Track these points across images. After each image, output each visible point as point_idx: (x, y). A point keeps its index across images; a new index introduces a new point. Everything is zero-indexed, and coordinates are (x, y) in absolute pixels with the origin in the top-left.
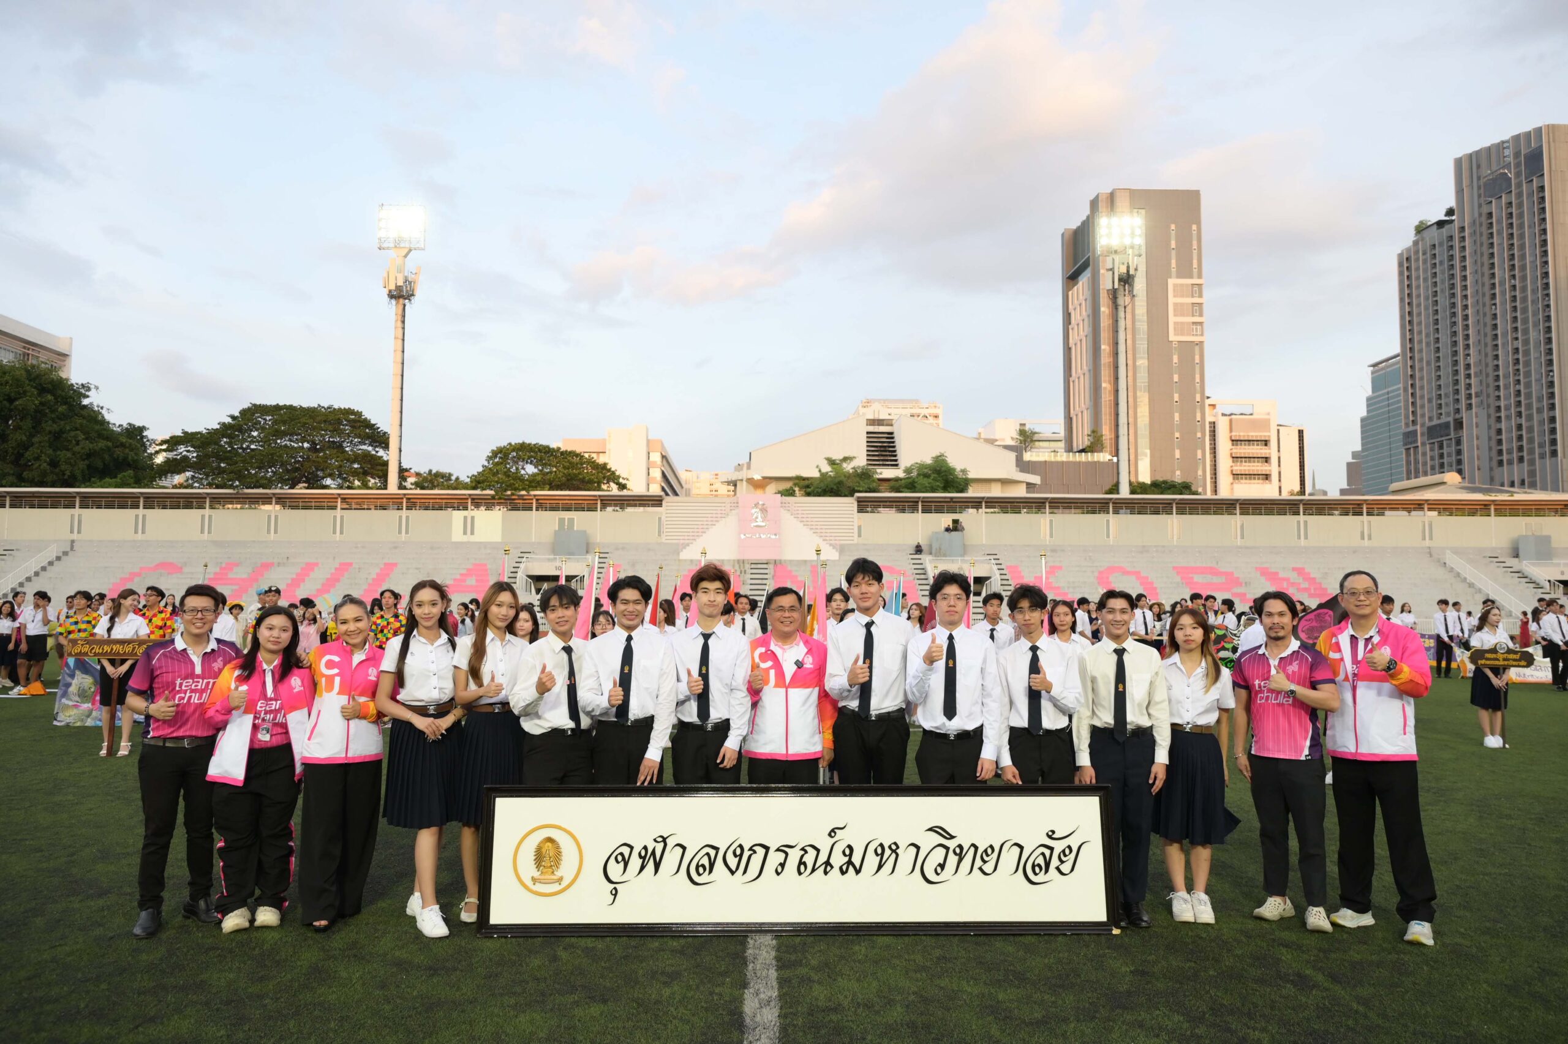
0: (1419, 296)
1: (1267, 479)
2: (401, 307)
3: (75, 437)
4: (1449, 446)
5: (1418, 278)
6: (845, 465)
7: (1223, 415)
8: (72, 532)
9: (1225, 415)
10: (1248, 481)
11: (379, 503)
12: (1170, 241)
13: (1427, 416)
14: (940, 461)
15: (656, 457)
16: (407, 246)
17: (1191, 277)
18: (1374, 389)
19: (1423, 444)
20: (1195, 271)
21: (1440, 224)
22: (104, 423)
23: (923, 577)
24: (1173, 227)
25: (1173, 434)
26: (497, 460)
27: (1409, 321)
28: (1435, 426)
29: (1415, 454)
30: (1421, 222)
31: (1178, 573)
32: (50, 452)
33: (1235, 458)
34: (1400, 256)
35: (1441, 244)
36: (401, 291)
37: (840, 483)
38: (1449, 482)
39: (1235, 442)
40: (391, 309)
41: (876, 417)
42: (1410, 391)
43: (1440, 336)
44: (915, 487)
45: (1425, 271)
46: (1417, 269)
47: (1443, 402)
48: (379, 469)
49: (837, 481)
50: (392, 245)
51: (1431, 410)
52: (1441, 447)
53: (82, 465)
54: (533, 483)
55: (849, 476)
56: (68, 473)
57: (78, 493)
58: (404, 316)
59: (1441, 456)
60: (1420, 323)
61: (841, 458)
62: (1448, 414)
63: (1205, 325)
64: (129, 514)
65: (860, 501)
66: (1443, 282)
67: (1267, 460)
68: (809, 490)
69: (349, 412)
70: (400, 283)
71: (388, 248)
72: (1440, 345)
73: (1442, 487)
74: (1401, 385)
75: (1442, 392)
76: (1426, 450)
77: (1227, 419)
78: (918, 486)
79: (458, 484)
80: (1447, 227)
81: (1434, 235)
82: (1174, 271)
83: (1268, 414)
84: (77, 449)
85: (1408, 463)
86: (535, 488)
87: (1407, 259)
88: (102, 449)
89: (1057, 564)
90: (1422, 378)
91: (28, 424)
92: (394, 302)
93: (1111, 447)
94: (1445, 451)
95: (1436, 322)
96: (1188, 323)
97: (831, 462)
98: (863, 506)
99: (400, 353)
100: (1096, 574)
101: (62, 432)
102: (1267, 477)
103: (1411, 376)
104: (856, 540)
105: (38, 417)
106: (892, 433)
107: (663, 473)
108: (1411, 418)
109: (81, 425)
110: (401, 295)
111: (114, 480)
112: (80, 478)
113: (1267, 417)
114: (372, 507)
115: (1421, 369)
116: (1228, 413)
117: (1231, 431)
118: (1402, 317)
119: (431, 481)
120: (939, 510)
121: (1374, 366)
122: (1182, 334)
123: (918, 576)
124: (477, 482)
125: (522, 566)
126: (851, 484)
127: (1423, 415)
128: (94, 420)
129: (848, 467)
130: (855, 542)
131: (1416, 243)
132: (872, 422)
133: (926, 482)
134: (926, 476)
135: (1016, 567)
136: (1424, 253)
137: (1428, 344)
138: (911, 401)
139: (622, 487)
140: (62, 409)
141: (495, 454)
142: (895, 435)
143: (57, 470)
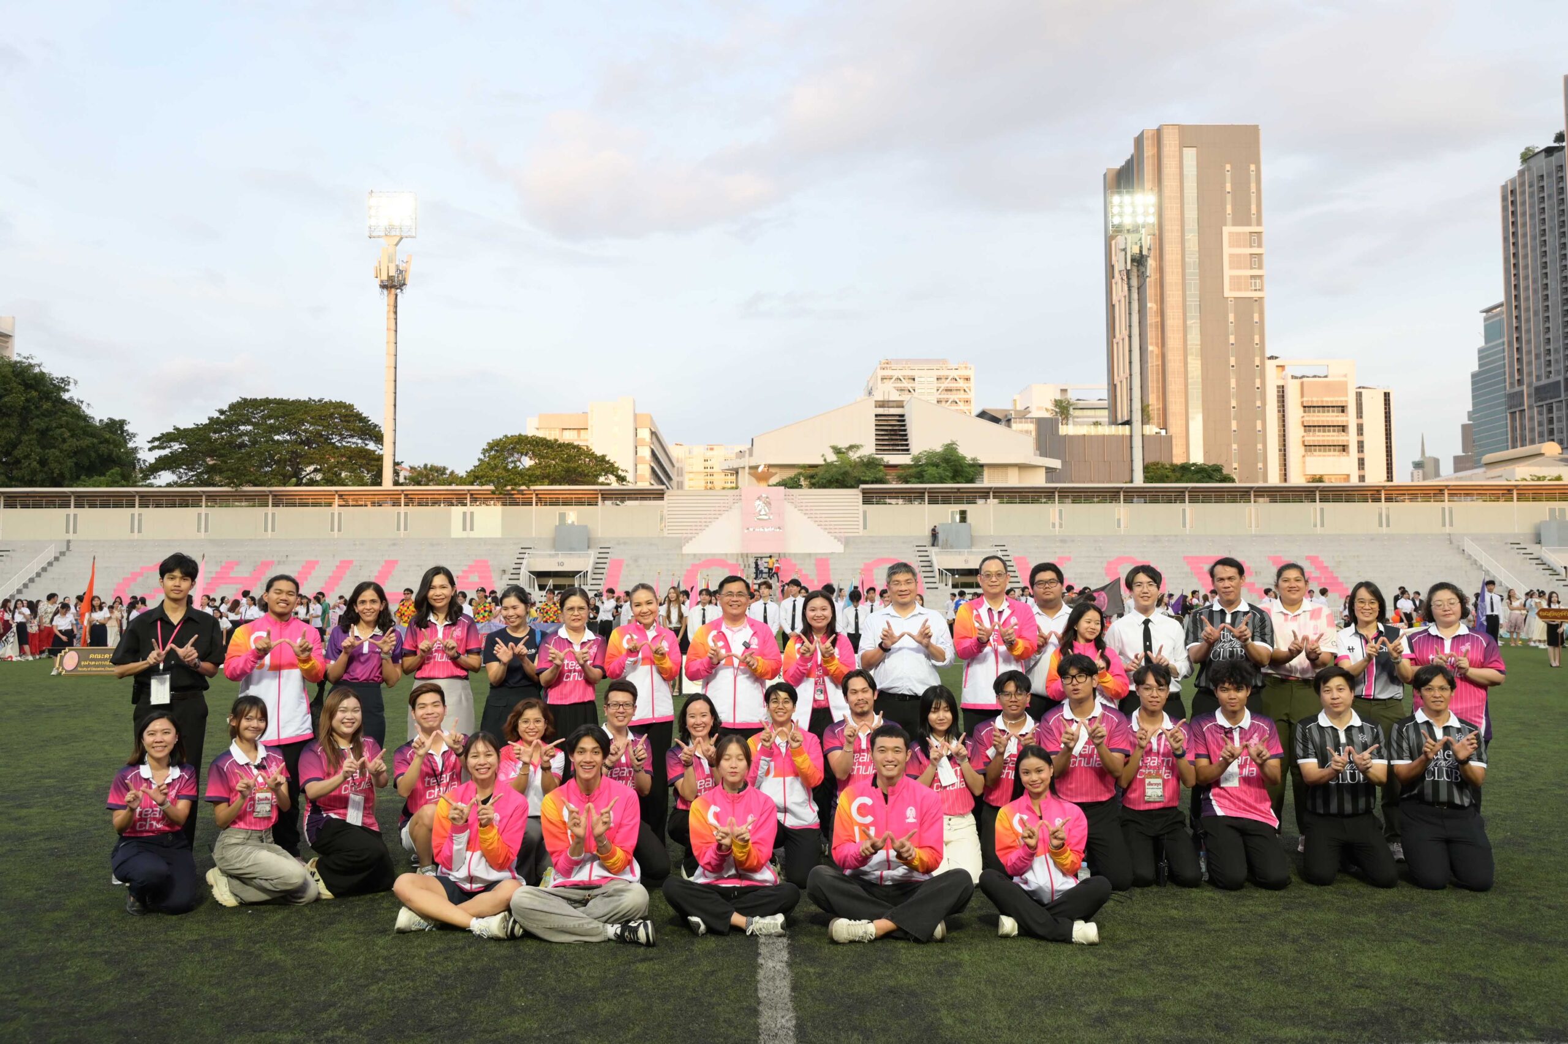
0: (1525, 235)
1: (1344, 450)
2: (393, 297)
3: (61, 434)
4: (1559, 409)
5: (1524, 214)
6: (851, 454)
7: (1293, 377)
8: (67, 532)
9: (1296, 378)
10: (1322, 453)
11: (376, 499)
12: (1225, 183)
13: (1535, 375)
14: (950, 449)
15: (645, 434)
16: (398, 233)
17: (1249, 224)
18: (1488, 339)
19: (1530, 407)
20: (1254, 217)
21: (1549, 151)
22: (85, 418)
23: (928, 569)
24: (1228, 167)
25: (1229, 402)
26: (493, 453)
27: (1514, 265)
28: (1544, 387)
29: (1522, 418)
30: (1528, 149)
31: (1189, 563)
32: (39, 450)
33: (1307, 427)
34: (1504, 187)
35: (1550, 175)
36: (393, 281)
37: (846, 473)
38: (1547, 454)
39: (1306, 408)
40: (383, 299)
41: (886, 398)
42: (1515, 345)
43: (1549, 281)
44: (922, 476)
45: (1532, 206)
46: (1523, 203)
47: (1552, 358)
48: (374, 463)
49: (843, 470)
50: (382, 234)
51: (1538, 368)
52: (1550, 410)
53: (70, 463)
54: (530, 477)
55: (855, 465)
56: (57, 471)
57: (73, 492)
58: (396, 307)
59: (1551, 421)
60: (1526, 267)
61: (847, 446)
62: (1558, 372)
63: (1265, 279)
64: (124, 513)
65: (865, 492)
66: (1552, 218)
67: (1344, 428)
68: (813, 481)
69: (340, 405)
70: (392, 273)
71: (379, 237)
72: (1549, 292)
73: (1539, 459)
74: (1505, 339)
75: (1551, 347)
76: (1534, 415)
77: (1298, 381)
78: (927, 476)
79: (454, 479)
80: (1556, 155)
81: (1542, 161)
82: (1229, 218)
83: (1345, 376)
84: (65, 446)
85: (1514, 429)
86: (534, 483)
87: (1512, 192)
88: (88, 447)
89: (1067, 555)
90: (1528, 331)
91: (15, 421)
92: (385, 291)
93: (1159, 418)
94: (1555, 415)
95: (1545, 265)
96: (1246, 277)
97: (837, 451)
98: (868, 498)
99: (393, 345)
100: (1105, 565)
101: (48, 429)
102: (1344, 448)
103: (1517, 328)
104: (861, 532)
105: (25, 414)
106: (903, 416)
107: (653, 452)
108: (1517, 377)
109: (67, 423)
110: (393, 285)
111: (102, 478)
112: (68, 475)
113: (1344, 379)
114: (369, 503)
115: (1528, 320)
116: (1299, 375)
117: (1302, 396)
118: (1506, 260)
119: (427, 476)
120: (946, 501)
121: (1487, 311)
122: (1239, 290)
123: (924, 569)
124: (475, 477)
125: (525, 562)
126: (856, 474)
127: (1530, 374)
128: (74, 414)
129: (854, 456)
130: (861, 534)
131: (1521, 173)
132: (881, 404)
133: (932, 470)
134: (937, 466)
135: (1024, 558)
136: (1531, 186)
137: (1535, 291)
138: (937, 361)
139: (621, 479)
140: (47, 405)
141: (492, 446)
142: (906, 418)
143: (46, 469)
